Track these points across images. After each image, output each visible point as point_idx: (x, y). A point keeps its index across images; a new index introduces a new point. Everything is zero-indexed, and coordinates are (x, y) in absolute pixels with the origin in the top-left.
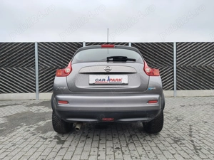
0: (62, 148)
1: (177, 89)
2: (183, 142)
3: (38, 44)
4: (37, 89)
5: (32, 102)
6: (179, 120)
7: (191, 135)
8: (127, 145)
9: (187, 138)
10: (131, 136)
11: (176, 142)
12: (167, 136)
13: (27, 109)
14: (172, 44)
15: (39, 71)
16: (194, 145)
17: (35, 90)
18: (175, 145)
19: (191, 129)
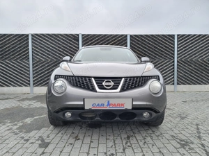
0: (43, 153)
1: (178, 84)
2: (192, 146)
3: (32, 35)
4: (31, 83)
5: (25, 96)
6: (183, 118)
7: (199, 137)
8: (124, 150)
9: (196, 141)
10: (128, 138)
11: (183, 146)
12: (171, 138)
13: (18, 103)
14: (173, 36)
15: (33, 65)
16: (206, 150)
17: (29, 84)
18: (182, 150)
19: (198, 129)
